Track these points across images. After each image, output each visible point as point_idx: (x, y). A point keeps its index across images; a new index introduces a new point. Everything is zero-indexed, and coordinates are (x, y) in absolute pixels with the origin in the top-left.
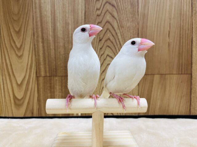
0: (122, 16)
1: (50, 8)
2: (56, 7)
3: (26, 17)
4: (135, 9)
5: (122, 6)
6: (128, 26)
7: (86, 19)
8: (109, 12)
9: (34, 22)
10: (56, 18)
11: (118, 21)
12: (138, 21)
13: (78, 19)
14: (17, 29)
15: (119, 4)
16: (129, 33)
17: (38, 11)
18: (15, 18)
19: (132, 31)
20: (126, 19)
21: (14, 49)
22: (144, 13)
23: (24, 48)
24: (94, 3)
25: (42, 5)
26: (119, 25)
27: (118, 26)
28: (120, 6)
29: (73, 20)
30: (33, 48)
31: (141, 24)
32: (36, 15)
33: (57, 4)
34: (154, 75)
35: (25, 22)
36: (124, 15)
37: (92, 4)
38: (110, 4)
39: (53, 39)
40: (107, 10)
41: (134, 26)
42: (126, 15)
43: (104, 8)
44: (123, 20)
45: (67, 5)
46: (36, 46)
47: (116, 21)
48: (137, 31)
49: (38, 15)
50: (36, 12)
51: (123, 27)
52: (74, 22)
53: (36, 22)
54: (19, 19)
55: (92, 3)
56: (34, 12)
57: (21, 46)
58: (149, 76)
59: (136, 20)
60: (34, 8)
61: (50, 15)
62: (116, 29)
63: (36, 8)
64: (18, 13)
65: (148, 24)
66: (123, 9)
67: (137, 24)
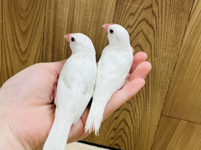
0: (160, 41)
1: (68, 11)
2: (75, 13)
3: (36, 17)
4: (179, 37)
5: (163, 28)
6: (164, 56)
8: (143, 33)
9: (46, 25)
10: (74, 26)
11: (153, 48)
12: (179, 53)
13: (101, 34)
14: (24, 30)
15: (160, 25)
16: (163, 65)
17: (52, 12)
18: (23, 15)
19: (167, 63)
20: (164, 46)
21: (17, 52)
22: (190, 45)
23: (29, 53)
24: (127, 17)
25: (59, 6)
26: (153, 52)
27: (151, 54)
28: (160, 29)
29: (95, 33)
30: (39, 56)
31: (182, 57)
32: (49, 16)
33: (77, 9)
34: (180, 119)
35: (35, 23)
36: (162, 42)
37: (123, 18)
38: (147, 22)
39: (66, 51)
40: (142, 31)
41: (172, 58)
42: (165, 41)
43: (138, 27)
44: (160, 48)
45: (91, 13)
46: (44, 55)
47: (149, 46)
48: (174, 65)
49: (52, 18)
50: (49, 13)
51: (157, 56)
52: (95, 36)
53: (48, 26)
54: (27, 17)
55: (124, 16)
56: (47, 13)
57: (26, 50)
58: (174, 119)
59: (176, 51)
60: (47, 7)
61: (67, 21)
63: (50, 8)
64: (27, 9)
65: (191, 60)
66: (163, 33)
67: (177, 56)
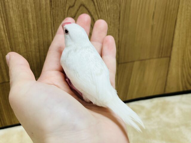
6: (108, 9)
7: (52, 3)
11: (96, 4)
12: (120, 2)
13: (40, 4)
16: (109, 18)
26: (97, 8)
27: (96, 10)
29: (33, 5)
41: (115, 8)
47: (92, 4)
48: (118, 15)
51: (102, 11)
52: (35, 8)
58: (129, 63)
62: (92, 14)
65: (132, 5)
67: (119, 6)
